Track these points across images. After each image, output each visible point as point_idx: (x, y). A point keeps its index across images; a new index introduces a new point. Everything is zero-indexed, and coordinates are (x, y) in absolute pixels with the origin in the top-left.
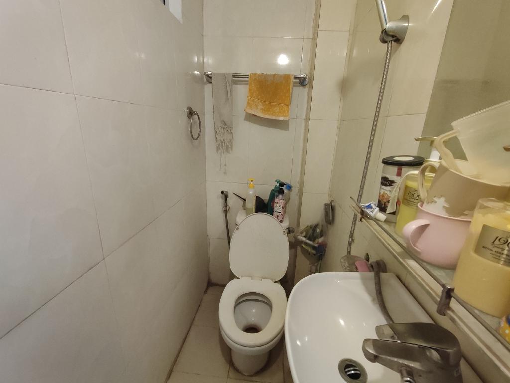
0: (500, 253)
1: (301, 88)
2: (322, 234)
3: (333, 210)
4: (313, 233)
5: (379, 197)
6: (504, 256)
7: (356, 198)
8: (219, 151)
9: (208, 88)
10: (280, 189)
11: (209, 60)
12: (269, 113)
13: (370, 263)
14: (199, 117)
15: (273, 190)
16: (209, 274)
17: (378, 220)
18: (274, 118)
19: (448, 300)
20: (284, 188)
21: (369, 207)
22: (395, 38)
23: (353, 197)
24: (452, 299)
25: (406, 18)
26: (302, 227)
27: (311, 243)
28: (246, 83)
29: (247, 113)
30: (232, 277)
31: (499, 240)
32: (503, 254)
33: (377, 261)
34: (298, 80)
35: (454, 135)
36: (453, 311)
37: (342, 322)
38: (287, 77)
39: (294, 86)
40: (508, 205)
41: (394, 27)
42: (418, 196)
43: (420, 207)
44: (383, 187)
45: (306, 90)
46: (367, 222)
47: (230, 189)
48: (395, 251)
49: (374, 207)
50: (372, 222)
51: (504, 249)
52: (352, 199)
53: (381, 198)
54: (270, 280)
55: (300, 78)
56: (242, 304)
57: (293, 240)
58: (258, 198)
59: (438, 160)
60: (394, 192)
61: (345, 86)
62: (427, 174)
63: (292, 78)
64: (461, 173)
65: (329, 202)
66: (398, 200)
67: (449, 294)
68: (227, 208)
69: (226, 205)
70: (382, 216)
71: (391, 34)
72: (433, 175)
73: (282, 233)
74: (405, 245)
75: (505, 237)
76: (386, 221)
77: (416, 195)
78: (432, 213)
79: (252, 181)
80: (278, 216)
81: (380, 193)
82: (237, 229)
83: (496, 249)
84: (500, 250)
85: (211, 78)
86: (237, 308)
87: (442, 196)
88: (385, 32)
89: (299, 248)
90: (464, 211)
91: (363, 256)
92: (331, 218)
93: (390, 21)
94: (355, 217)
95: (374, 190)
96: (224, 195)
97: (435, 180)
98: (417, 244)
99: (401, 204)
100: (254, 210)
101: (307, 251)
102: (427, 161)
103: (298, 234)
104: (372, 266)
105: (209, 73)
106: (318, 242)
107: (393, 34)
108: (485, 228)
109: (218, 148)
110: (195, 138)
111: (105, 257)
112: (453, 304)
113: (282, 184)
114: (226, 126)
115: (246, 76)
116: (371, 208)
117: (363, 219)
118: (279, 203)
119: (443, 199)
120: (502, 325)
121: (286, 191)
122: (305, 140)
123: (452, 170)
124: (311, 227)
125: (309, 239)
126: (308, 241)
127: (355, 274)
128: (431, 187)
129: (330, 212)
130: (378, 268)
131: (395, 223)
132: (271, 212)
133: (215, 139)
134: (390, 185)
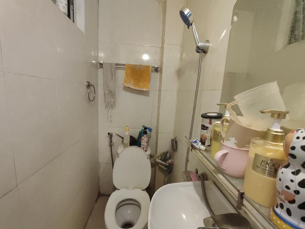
0: (265, 170)
1: (156, 73)
2: (170, 158)
3: (176, 142)
4: (165, 157)
5: (201, 136)
6: (267, 171)
7: (188, 137)
8: (107, 108)
9: (100, 71)
10: (145, 131)
11: (101, 55)
12: (138, 86)
13: (198, 175)
14: (94, 88)
15: (140, 132)
16: (99, 188)
17: (201, 150)
18: (140, 89)
19: (242, 200)
20: (147, 130)
21: (196, 142)
22: (203, 51)
23: (186, 136)
24: (244, 198)
25: (208, 41)
26: (159, 154)
27: (164, 163)
28: (124, 69)
29: (124, 86)
30: (115, 189)
31: (264, 162)
32: (266, 170)
33: (202, 173)
34: (154, 69)
35: (236, 104)
36: (245, 207)
37: (184, 216)
38: (148, 67)
39: (152, 72)
40: (266, 142)
41: (202, 45)
42: (221, 136)
43: (223, 143)
44: (203, 130)
45: (159, 74)
46: (195, 151)
47: (114, 131)
48: (211, 169)
49: (198, 142)
50: (197, 151)
51: (267, 167)
52: (186, 137)
53: (202, 137)
54: (140, 189)
55: (155, 68)
56: (121, 208)
57: (153, 162)
58: (131, 137)
59: (229, 116)
60: (208, 133)
61: (180, 73)
62: (225, 123)
63: (150, 68)
64: (241, 124)
65: (174, 138)
66: (211, 138)
67: (242, 196)
68: (112, 144)
69: (111, 141)
70: (203, 148)
71: (201, 48)
72: (228, 124)
73: (147, 158)
74: (216, 165)
75: (266, 160)
76: (205, 150)
77: (220, 135)
78: (229, 146)
79: (127, 126)
80: (144, 148)
81: (201, 134)
82: (118, 157)
83: (262, 167)
84: (265, 168)
85: (102, 65)
86: (117, 211)
87: (233, 137)
88: (198, 47)
89: (157, 167)
90: (245, 145)
91: (194, 171)
92: (175, 148)
93: (200, 42)
94: (188, 148)
95: (198, 132)
96: (110, 135)
97: (229, 127)
98: (223, 165)
99: (213, 141)
100: (129, 145)
101: (162, 168)
102: (224, 116)
103: (156, 158)
104: (199, 177)
105: (101, 62)
106: (168, 163)
107: (202, 49)
108: (256, 155)
109: (106, 106)
110: (92, 100)
111: (18, 185)
112: (245, 202)
113: (146, 128)
114: (111, 93)
115: (124, 65)
116: (197, 142)
117: (192, 150)
118: (144, 139)
119: (233, 139)
120: (271, 214)
121: (148, 132)
122: (159, 102)
123: (237, 122)
124: (164, 153)
125: (163, 161)
126: (162, 162)
127: (190, 183)
128: (227, 131)
129: (174, 144)
130: (203, 178)
131: (211, 151)
132: (139, 145)
133: (104, 101)
134: (206, 130)
